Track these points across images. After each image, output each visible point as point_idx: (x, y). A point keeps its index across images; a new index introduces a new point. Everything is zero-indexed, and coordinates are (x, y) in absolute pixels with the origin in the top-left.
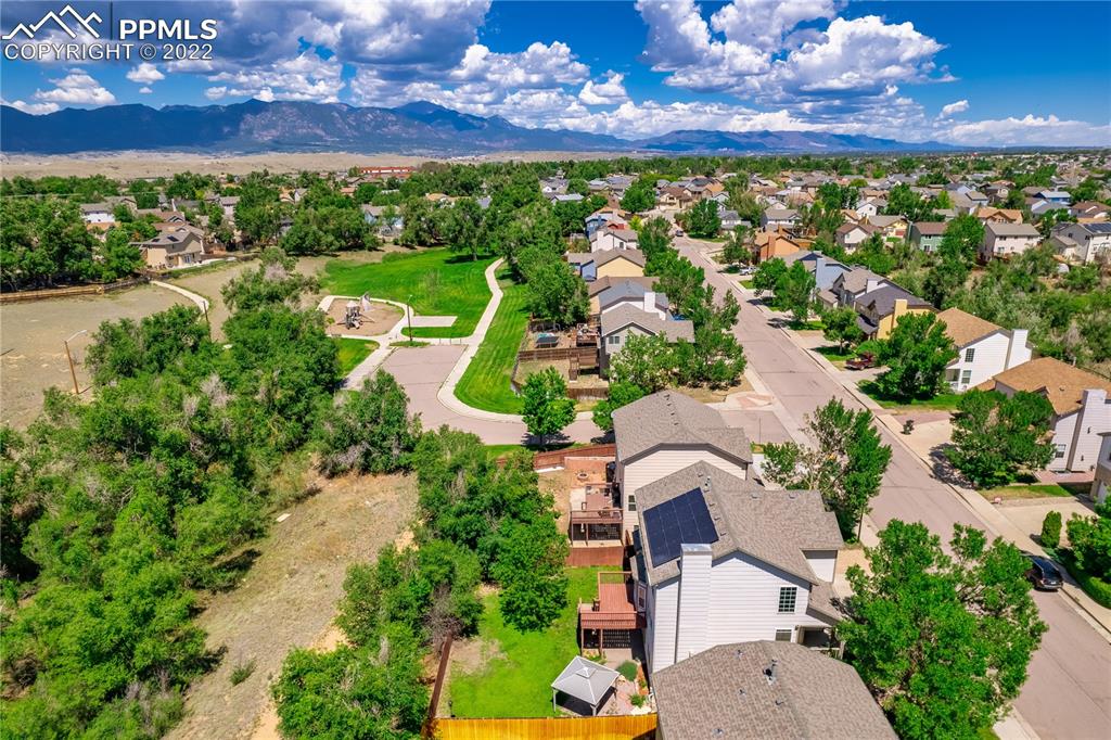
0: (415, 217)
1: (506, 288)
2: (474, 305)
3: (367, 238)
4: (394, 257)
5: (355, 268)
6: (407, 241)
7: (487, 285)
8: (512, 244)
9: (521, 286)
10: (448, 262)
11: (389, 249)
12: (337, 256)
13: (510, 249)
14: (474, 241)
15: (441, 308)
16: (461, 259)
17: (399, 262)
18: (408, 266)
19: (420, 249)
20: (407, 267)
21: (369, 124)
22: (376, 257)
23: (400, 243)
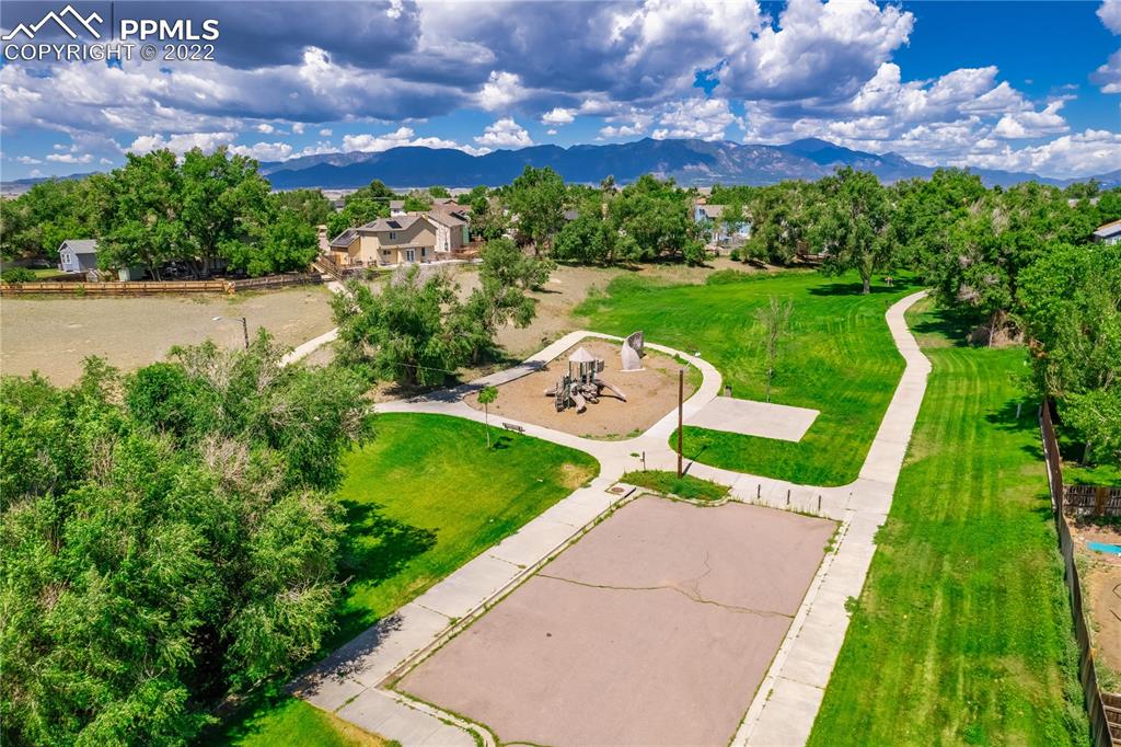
0: (771, 217)
1: (936, 351)
2: (864, 386)
3: (688, 248)
4: (727, 278)
5: (659, 289)
6: (753, 255)
7: (891, 342)
8: (964, 259)
9: (969, 349)
10: (815, 292)
11: (723, 265)
12: (637, 269)
13: (956, 270)
14: (868, 258)
15: (784, 384)
16: (838, 290)
17: (734, 287)
18: (744, 293)
19: (772, 269)
20: (741, 296)
21: (754, 160)
22: (697, 276)
23: (742, 258)
